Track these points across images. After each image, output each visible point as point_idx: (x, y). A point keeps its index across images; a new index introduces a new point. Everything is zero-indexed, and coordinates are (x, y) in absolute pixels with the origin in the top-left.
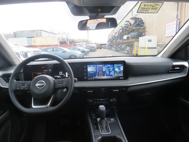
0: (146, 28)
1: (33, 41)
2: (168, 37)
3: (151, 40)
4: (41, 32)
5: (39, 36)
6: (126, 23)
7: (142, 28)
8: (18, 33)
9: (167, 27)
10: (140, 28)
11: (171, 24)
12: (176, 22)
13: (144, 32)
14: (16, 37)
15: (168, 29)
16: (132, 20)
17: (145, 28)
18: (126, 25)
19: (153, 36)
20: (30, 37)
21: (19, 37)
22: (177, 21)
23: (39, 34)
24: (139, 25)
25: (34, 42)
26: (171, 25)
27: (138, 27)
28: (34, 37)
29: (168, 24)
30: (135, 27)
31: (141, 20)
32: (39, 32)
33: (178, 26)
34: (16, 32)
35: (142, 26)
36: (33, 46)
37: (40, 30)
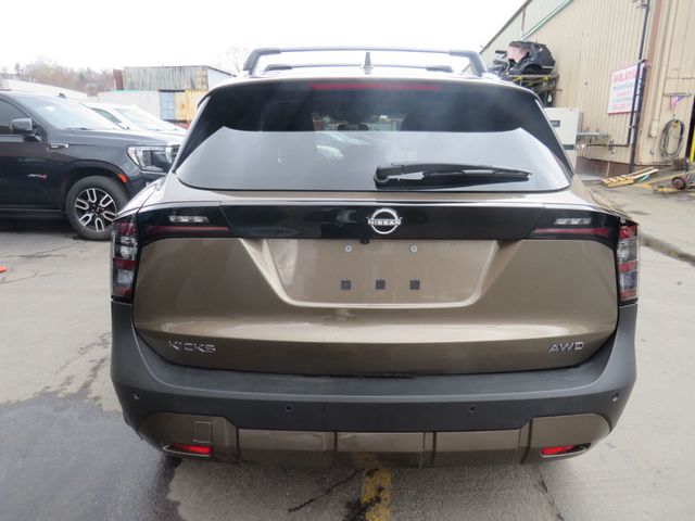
0: (558, 77)
1: (178, 104)
2: (614, 114)
3: (559, 122)
4: (204, 73)
5: (199, 86)
6: (500, 57)
7: (546, 77)
8: (130, 76)
9: (615, 81)
10: (539, 79)
11: (623, 72)
12: (636, 67)
13: (552, 91)
14: (123, 89)
15: (614, 89)
16: (517, 50)
17: (554, 80)
18: (499, 63)
19: (567, 109)
20: (168, 88)
21: (132, 88)
22: (639, 65)
23: (199, 79)
24: (535, 68)
25: (183, 106)
26: (624, 77)
27: (532, 76)
28: (183, 91)
29: (617, 73)
30: (524, 73)
31: (547, 52)
32: (199, 72)
33: (640, 81)
34: (122, 69)
35: (548, 72)
36: (179, 121)
37: (205, 68)
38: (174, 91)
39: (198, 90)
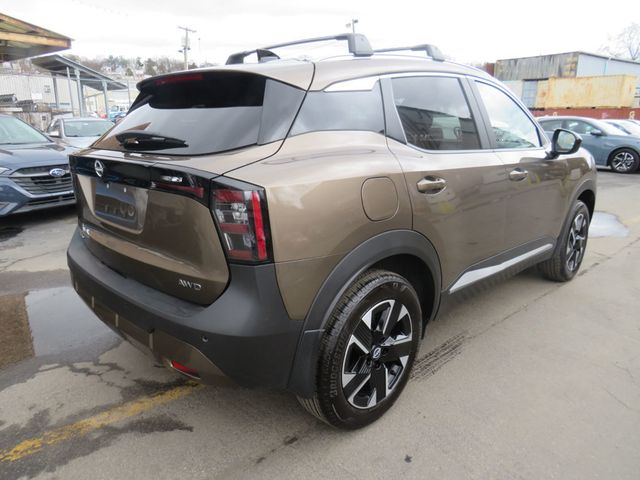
1: (540, 92)
4: (575, 59)
5: (566, 73)
20: (534, 78)
23: (568, 66)
25: (544, 94)
28: (547, 79)
32: (570, 59)
36: (538, 109)
37: (576, 54)
38: (538, 80)
39: (565, 77)
